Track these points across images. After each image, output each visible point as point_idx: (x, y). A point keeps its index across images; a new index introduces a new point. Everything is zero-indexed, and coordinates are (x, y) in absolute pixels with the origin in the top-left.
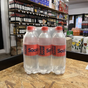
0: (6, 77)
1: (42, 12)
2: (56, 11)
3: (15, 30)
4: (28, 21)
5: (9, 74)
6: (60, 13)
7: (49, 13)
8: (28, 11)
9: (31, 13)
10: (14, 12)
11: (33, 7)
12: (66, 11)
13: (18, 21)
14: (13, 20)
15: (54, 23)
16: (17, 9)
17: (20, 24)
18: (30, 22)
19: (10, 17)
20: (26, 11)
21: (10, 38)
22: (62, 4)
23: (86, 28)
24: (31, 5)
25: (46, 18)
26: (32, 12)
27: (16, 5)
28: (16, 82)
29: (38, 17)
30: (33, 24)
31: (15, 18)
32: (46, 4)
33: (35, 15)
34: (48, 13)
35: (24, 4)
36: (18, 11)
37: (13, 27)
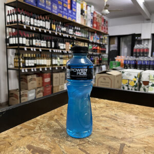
1: (64, 29)
2: (87, 29)
3: (18, 60)
4: (40, 44)
5: (32, 134)
6: (94, 33)
7: (76, 32)
8: (40, 27)
9: (45, 31)
10: (16, 29)
11: (50, 20)
12: (105, 28)
13: (23, 45)
14: (14, 43)
16: (21, 22)
17: (26, 49)
18: (44, 47)
19: (8, 37)
20: (37, 27)
21: (8, 74)
22: (98, 18)
24: (45, 17)
25: (71, 40)
26: (47, 29)
27: (19, 16)
28: (51, 148)
29: (57, 38)
30: (49, 51)
31: (17, 38)
32: (71, 16)
33: (53, 34)
35: (33, 15)
36: (23, 26)
37: (13, 54)
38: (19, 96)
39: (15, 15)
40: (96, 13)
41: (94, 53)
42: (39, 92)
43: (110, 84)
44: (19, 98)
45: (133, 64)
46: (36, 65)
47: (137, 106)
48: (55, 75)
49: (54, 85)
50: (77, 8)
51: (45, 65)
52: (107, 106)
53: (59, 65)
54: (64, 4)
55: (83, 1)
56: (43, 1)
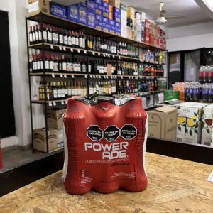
0: (34, 200)
1: (104, 47)
2: (137, 45)
3: (43, 91)
4: (73, 69)
5: (41, 195)
6: (146, 49)
7: (121, 50)
8: (72, 46)
9: (79, 51)
10: (40, 49)
11: (85, 36)
12: (161, 42)
13: (50, 71)
14: (39, 68)
15: (133, 71)
16: (48, 41)
17: (53, 76)
18: (77, 72)
19: (30, 61)
20: (68, 45)
21: (31, 109)
22: (151, 28)
23: (210, 82)
24: (78, 32)
25: (115, 61)
26: (82, 48)
27: (45, 33)
29: (97, 59)
30: (84, 76)
31: (42, 62)
32: (113, 28)
33: (89, 54)
34: (119, 48)
35: (63, 30)
36: (50, 46)
37: (37, 82)
38: (45, 137)
39: (40, 33)
40: (149, 22)
41: (147, 77)
43: (159, 125)
44: (45, 140)
45: (196, 94)
46: (67, 96)
50: (122, 17)
54: (104, 13)
55: (130, 7)
56: (76, 11)
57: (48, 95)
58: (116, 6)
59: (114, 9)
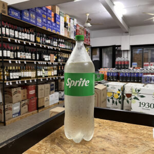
1: (48, 41)
2: (71, 41)
3: (2, 73)
4: (25, 57)
7: (60, 44)
8: (25, 40)
9: (30, 44)
11: (34, 33)
12: (87, 40)
13: (8, 58)
16: (6, 35)
17: (10, 62)
18: (29, 59)
20: (22, 39)
22: (80, 30)
24: (29, 30)
25: (56, 52)
26: (32, 41)
27: (3, 29)
30: (34, 63)
31: (0, 51)
32: (55, 28)
33: (38, 47)
35: (18, 28)
36: (8, 39)
38: (3, 109)
40: (79, 26)
42: (24, 105)
44: (3, 112)
45: (115, 76)
46: (20, 78)
47: (125, 124)
48: (40, 87)
49: (39, 97)
50: (61, 21)
51: (30, 78)
52: (100, 126)
53: (44, 76)
54: (48, 18)
55: (66, 14)
56: (28, 14)
57: (6, 76)
58: (57, 13)
59: (55, 15)
